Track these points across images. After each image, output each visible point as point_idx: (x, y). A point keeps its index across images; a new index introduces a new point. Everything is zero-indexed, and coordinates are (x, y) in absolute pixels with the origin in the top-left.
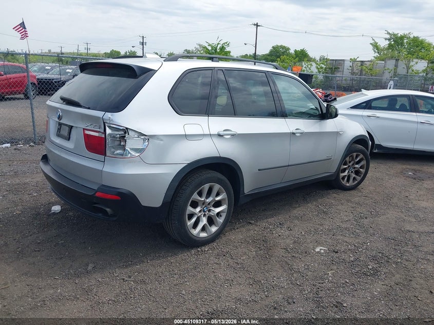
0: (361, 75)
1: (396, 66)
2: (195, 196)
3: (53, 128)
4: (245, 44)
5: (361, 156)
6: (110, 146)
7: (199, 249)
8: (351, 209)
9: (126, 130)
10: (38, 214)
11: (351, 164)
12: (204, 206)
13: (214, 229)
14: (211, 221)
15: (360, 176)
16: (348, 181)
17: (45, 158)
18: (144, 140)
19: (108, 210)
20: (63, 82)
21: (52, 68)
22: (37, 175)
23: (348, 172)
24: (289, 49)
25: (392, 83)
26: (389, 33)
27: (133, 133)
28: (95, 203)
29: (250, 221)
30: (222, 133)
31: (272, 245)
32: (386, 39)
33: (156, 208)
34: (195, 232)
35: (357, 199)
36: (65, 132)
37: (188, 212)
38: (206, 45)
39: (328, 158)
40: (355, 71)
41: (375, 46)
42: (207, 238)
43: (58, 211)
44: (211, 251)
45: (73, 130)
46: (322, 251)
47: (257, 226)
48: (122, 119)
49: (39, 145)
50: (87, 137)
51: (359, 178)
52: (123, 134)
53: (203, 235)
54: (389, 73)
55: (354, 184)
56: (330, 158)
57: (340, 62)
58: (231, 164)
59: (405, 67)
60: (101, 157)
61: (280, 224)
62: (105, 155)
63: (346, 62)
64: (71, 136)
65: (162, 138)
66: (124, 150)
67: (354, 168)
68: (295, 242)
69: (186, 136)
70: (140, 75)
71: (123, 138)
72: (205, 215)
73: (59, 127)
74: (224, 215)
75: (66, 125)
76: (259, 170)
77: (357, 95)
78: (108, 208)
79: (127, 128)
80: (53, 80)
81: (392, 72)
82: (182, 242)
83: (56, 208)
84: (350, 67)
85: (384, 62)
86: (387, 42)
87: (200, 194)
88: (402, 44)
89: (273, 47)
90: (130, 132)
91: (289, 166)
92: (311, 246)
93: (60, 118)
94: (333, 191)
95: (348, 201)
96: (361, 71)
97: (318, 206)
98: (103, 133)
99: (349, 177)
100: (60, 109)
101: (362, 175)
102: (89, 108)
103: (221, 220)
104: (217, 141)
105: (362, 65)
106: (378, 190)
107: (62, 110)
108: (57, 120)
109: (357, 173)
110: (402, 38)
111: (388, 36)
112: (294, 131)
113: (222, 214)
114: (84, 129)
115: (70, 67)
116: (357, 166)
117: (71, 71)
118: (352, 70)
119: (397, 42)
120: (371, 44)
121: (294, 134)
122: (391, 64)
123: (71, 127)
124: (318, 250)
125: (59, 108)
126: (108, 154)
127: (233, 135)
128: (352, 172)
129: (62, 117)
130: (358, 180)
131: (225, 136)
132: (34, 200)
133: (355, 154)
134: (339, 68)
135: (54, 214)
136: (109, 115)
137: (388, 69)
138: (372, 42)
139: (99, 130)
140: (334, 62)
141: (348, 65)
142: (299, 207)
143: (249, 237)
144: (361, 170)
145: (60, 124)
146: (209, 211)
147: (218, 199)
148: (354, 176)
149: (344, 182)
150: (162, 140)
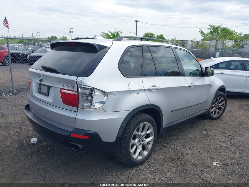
0: (197, 48)
1: (217, 44)
2: (135, 132)
3: (34, 87)
4: (130, 32)
5: (222, 98)
6: (81, 100)
7: (138, 168)
8: (221, 132)
9: (93, 90)
10: (22, 145)
11: (216, 103)
12: (140, 138)
13: (146, 153)
14: (144, 148)
15: (221, 111)
16: (215, 114)
17: (28, 107)
18: (105, 95)
19: (79, 146)
20: (26, 55)
21: (19, 47)
22: (17, 116)
23: (215, 108)
24: (154, 35)
25: (218, 53)
26: (210, 26)
27: (98, 91)
28: (70, 141)
29: (164, 145)
30: (151, 88)
31: (184, 162)
32: (209, 29)
33: (112, 142)
34: (135, 157)
35: (222, 125)
36: (44, 90)
37: (131, 144)
38: (108, 33)
39: (206, 101)
40: (194, 46)
41: (202, 33)
42: (142, 160)
43: (36, 142)
44: (146, 169)
45: (51, 89)
46: (218, 165)
47: (169, 148)
48: (90, 81)
49: (16, 95)
50: (63, 94)
51: (221, 112)
52: (90, 92)
53: (140, 158)
54: (213, 47)
55: (218, 116)
56: (207, 100)
57: (185, 41)
58: (156, 109)
59: (222, 44)
60: (75, 109)
61: (183, 146)
62: (78, 107)
63: (188, 42)
64: (50, 93)
65: (116, 93)
66: (91, 103)
67: (218, 106)
68: (198, 159)
69: (130, 92)
70: (99, 51)
71: (91, 95)
72: (140, 144)
73: (40, 87)
74: (151, 143)
75: (46, 85)
76: (171, 111)
77: (208, 61)
78: (80, 144)
79: (93, 88)
80: (20, 54)
81: (214, 47)
82: (127, 164)
83: (34, 140)
84: (191, 44)
85: (209, 42)
86: (209, 31)
87: (138, 131)
88: (217, 31)
89: (145, 34)
90: (96, 91)
91: (187, 107)
92: (209, 161)
93: (41, 80)
94: (207, 120)
95: (218, 127)
96: (197, 46)
97: (201, 131)
98: (76, 92)
99: (215, 111)
100: (42, 74)
101: (223, 110)
102: (65, 74)
103: (150, 147)
104: (148, 94)
105: (197, 43)
106: (232, 119)
107: (43, 75)
108: (39, 82)
109: (220, 109)
110: (217, 28)
111: (210, 27)
112: (190, 85)
113: (150, 143)
114: (61, 89)
115: (31, 46)
116: (220, 105)
117: (31, 48)
118: (192, 46)
119: (215, 30)
120: (200, 32)
121: (190, 86)
122: (213, 42)
123: (49, 87)
124: (215, 164)
125: (40, 74)
126: (80, 106)
127: (157, 89)
128: (217, 108)
129: (43, 80)
130: (221, 113)
131: (153, 90)
132: (18, 134)
133: (219, 97)
134: (185, 45)
135: (33, 144)
136: (80, 79)
137: (212, 45)
138: (200, 31)
139: (73, 89)
140: (182, 41)
141: (189, 43)
142: (190, 132)
143: (167, 156)
144: (222, 107)
145: (40, 85)
146: (143, 141)
147: (148, 132)
148: (218, 111)
149: (213, 115)
150: (116, 95)
